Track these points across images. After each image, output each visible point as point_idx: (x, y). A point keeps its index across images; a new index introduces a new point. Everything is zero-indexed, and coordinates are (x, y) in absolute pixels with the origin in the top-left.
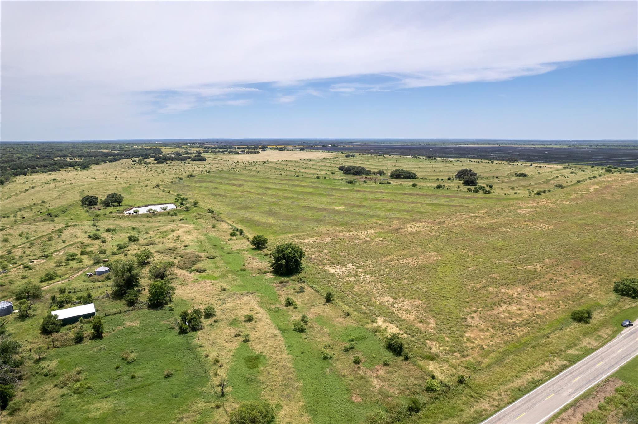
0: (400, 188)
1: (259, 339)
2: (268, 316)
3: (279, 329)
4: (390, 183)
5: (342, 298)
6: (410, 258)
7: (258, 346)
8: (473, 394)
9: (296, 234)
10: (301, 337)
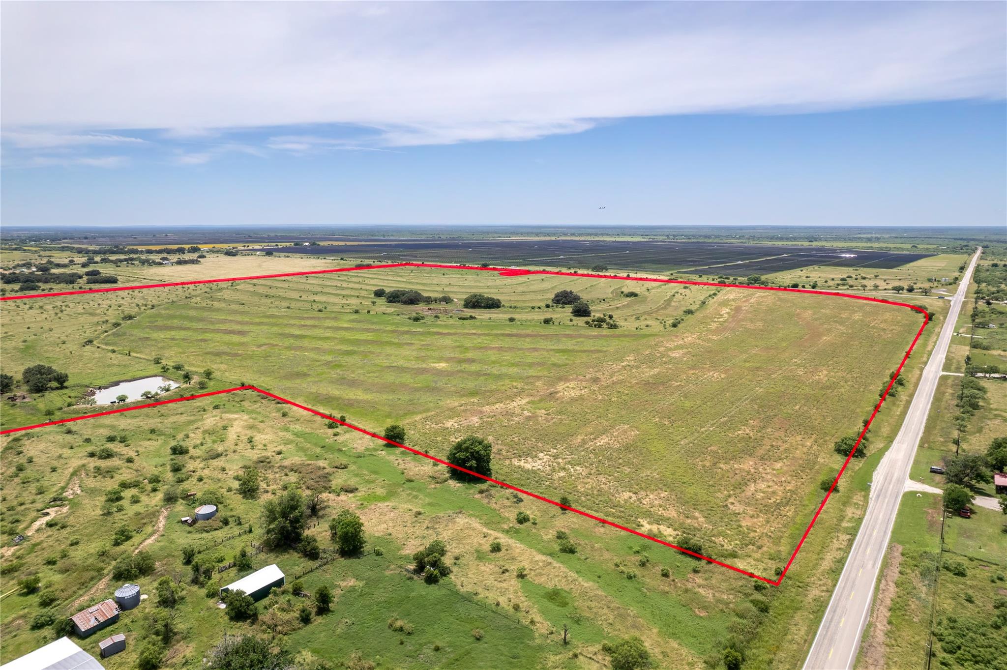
0: (494, 326)
1: (534, 571)
2: (513, 540)
3: (544, 554)
4: (475, 318)
5: (577, 501)
6: (604, 437)
7: (543, 579)
8: (798, 584)
9: (424, 415)
10: (579, 559)
